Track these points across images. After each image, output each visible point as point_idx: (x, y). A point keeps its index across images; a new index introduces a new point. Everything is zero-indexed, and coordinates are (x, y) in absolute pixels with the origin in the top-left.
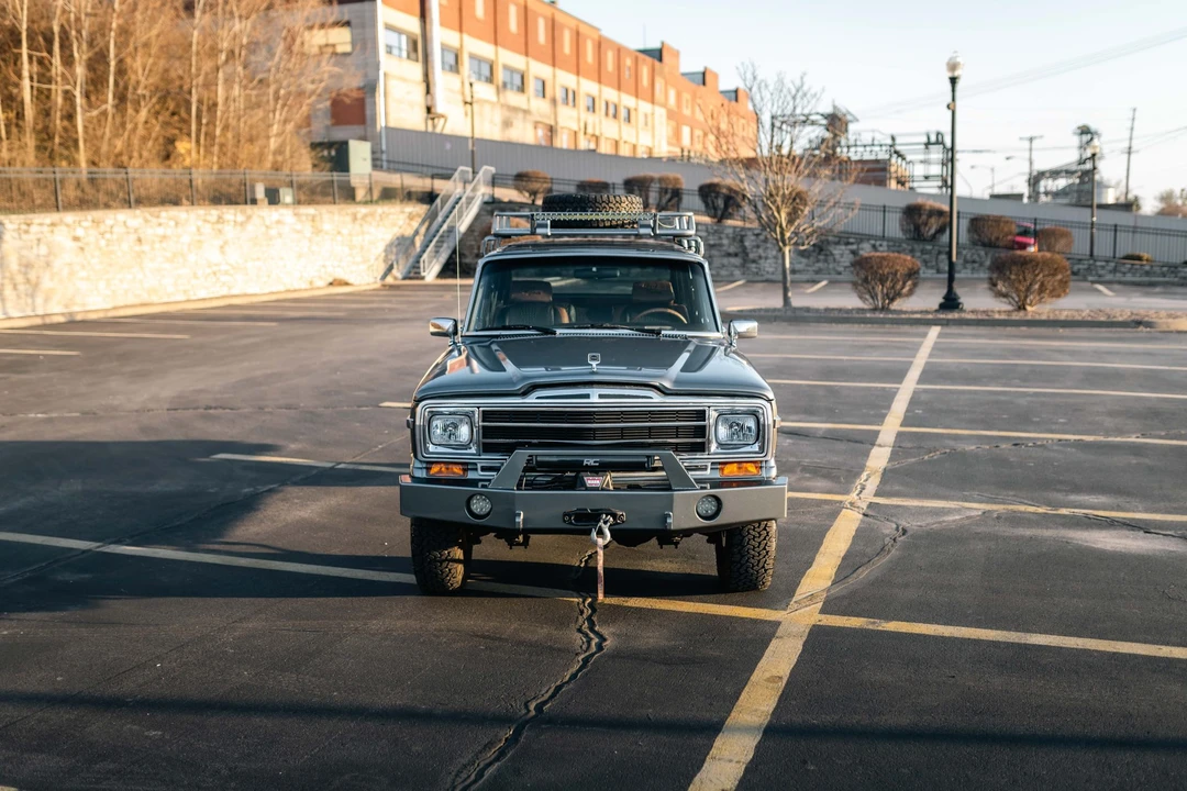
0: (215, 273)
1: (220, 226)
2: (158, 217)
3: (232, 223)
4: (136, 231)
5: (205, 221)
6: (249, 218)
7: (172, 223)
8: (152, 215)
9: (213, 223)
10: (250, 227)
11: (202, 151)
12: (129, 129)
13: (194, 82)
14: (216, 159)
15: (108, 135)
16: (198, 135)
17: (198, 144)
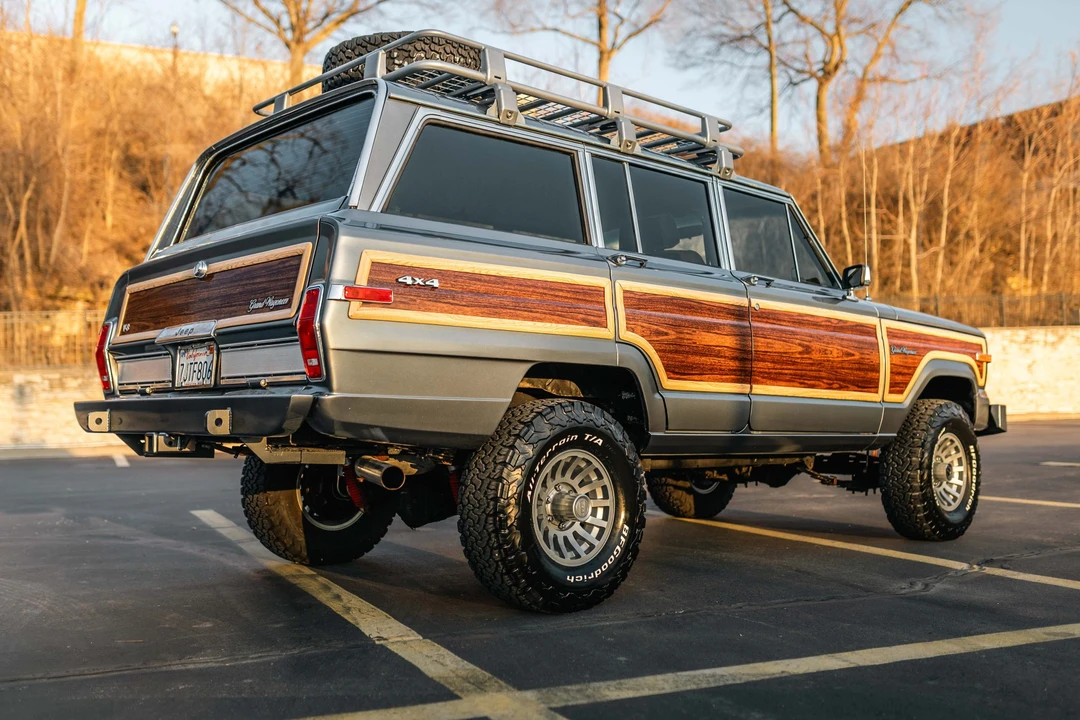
0: (1022, 391)
1: (1027, 346)
3: (1042, 343)
5: (1012, 341)
6: (1061, 338)
9: (1021, 343)
10: (1061, 347)
11: (1030, 282)
12: (959, 268)
13: (1024, 221)
14: (1044, 289)
15: (939, 275)
16: (1026, 269)
17: (1026, 276)
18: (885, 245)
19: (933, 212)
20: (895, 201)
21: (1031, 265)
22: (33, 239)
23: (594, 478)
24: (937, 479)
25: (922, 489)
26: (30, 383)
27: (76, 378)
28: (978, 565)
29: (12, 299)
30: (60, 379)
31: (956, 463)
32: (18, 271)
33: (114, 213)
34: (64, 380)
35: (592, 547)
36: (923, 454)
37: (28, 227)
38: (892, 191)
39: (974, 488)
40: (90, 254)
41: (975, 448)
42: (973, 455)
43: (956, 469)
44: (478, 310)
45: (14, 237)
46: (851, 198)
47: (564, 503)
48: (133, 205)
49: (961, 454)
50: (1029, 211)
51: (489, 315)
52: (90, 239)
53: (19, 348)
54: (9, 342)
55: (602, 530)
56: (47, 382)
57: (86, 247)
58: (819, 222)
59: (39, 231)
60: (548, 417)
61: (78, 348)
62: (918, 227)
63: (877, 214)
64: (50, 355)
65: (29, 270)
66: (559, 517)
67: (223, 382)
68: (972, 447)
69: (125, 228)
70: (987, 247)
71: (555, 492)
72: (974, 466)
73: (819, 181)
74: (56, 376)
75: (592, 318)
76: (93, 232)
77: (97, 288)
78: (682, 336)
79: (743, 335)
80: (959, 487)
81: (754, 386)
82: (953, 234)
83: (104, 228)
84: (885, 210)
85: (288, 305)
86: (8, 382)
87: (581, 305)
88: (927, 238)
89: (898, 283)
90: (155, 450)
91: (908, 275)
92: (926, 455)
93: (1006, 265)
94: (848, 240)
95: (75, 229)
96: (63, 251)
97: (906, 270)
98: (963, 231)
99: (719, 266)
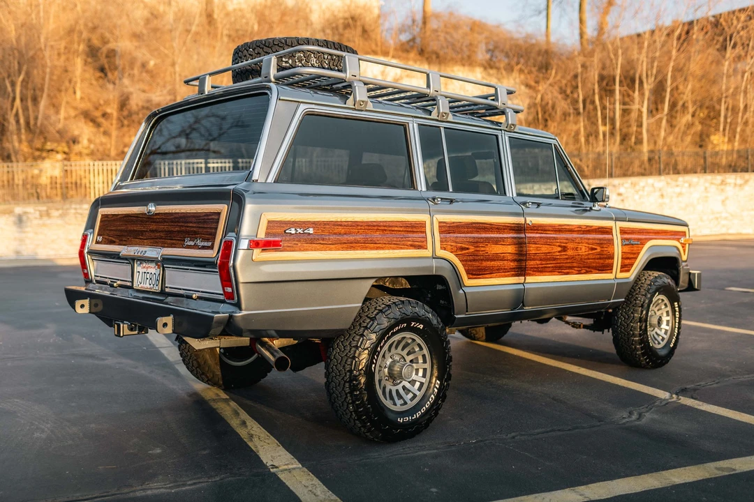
0: (717, 219)
1: (723, 187)
2: (676, 181)
3: (732, 185)
4: (660, 190)
5: (712, 183)
6: (747, 181)
7: (687, 185)
8: (672, 179)
10: (747, 188)
11: (726, 139)
12: (677, 129)
13: (724, 95)
14: (736, 144)
15: (663, 134)
16: (724, 130)
17: (724, 135)
18: (625, 112)
19: (659, 90)
20: (633, 81)
21: (728, 128)
22: (25, 109)
23: (417, 349)
24: (651, 326)
25: (640, 335)
26: (26, 213)
27: (57, 210)
28: (677, 394)
29: (12, 152)
30: (47, 211)
31: (665, 314)
32: (15, 132)
33: (81, 89)
34: (50, 211)
35: (415, 396)
36: (642, 311)
37: (22, 100)
38: (632, 72)
39: (676, 331)
40: (66, 119)
41: (678, 304)
42: (677, 309)
43: (665, 318)
44: (340, 246)
45: (12, 109)
46: (602, 78)
47: (397, 368)
48: (94, 82)
49: (669, 308)
50: (727, 90)
51: (347, 249)
52: (65, 108)
53: (18, 185)
54: (11, 182)
55: (422, 384)
56: (38, 213)
57: (62, 114)
58: (578, 96)
59: (30, 103)
60: (386, 313)
61: (58, 186)
62: (649, 99)
63: (620, 91)
64: (39, 190)
65: (23, 131)
66: (393, 377)
67: (167, 290)
68: (676, 303)
69: (90, 100)
70: (697, 113)
71: (391, 360)
72: (677, 316)
73: (579, 66)
74: (44, 208)
75: (417, 243)
76: (67, 103)
77: (71, 143)
78: (478, 249)
79: (520, 244)
80: (666, 331)
81: (527, 278)
82: (673, 105)
83: (75, 99)
84: (626, 88)
85: (211, 248)
86: (11, 212)
87: (410, 235)
88: (655, 109)
89: (633, 139)
90: (122, 335)
91: (641, 133)
92: (644, 312)
93: (710, 126)
94: (599, 108)
95: (54, 100)
96: (47, 117)
97: (639, 130)
98: (681, 103)
99: (505, 193)
